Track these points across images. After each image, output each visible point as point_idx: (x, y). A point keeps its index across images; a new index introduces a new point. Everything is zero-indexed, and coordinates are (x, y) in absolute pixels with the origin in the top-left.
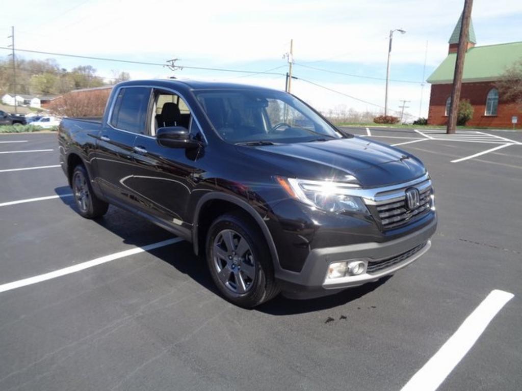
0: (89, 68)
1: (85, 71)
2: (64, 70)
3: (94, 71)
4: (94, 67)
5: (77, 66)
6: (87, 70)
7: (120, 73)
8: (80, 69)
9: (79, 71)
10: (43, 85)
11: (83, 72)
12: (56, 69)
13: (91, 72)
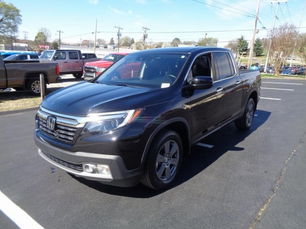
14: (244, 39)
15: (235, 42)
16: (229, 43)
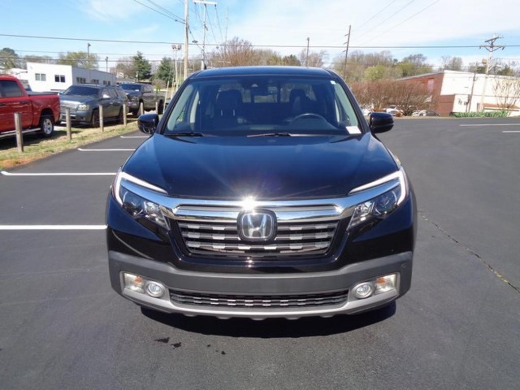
0: (420, 56)
1: (414, 60)
2: (396, 60)
3: (424, 59)
4: (424, 56)
5: (407, 56)
6: (417, 59)
7: (451, 59)
8: (410, 58)
9: (409, 61)
10: (374, 76)
11: (413, 61)
12: (389, 60)
13: (421, 60)
14: (143, 59)
15: (129, 63)
16: (119, 63)
